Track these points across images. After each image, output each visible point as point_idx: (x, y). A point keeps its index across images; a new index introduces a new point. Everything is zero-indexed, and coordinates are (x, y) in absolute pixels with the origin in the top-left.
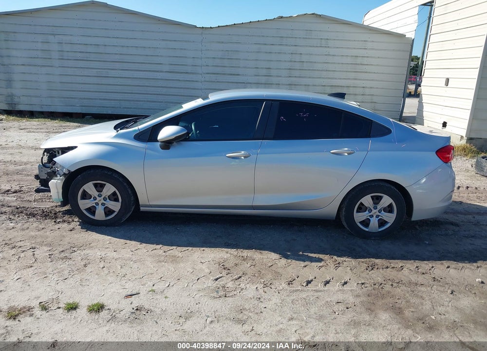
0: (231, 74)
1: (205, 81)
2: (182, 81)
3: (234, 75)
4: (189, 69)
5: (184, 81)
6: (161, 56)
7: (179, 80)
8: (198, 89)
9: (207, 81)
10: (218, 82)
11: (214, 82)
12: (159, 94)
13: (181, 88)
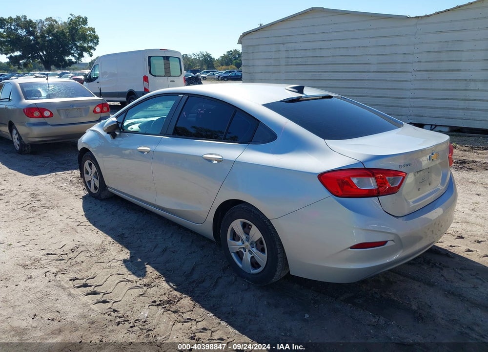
0: (449, 70)
1: (415, 80)
2: (389, 81)
3: (453, 70)
4: (398, 67)
5: (392, 81)
6: (370, 55)
7: (386, 80)
8: (406, 90)
9: (418, 80)
10: (431, 80)
11: (426, 80)
12: (365, 96)
13: (388, 89)
